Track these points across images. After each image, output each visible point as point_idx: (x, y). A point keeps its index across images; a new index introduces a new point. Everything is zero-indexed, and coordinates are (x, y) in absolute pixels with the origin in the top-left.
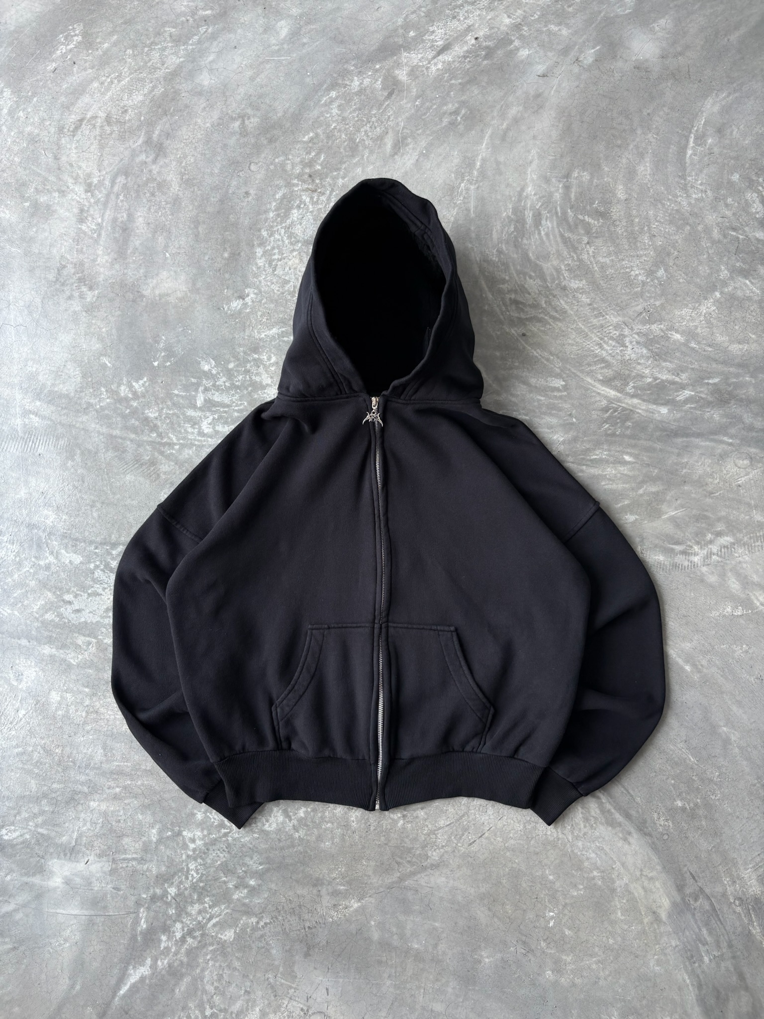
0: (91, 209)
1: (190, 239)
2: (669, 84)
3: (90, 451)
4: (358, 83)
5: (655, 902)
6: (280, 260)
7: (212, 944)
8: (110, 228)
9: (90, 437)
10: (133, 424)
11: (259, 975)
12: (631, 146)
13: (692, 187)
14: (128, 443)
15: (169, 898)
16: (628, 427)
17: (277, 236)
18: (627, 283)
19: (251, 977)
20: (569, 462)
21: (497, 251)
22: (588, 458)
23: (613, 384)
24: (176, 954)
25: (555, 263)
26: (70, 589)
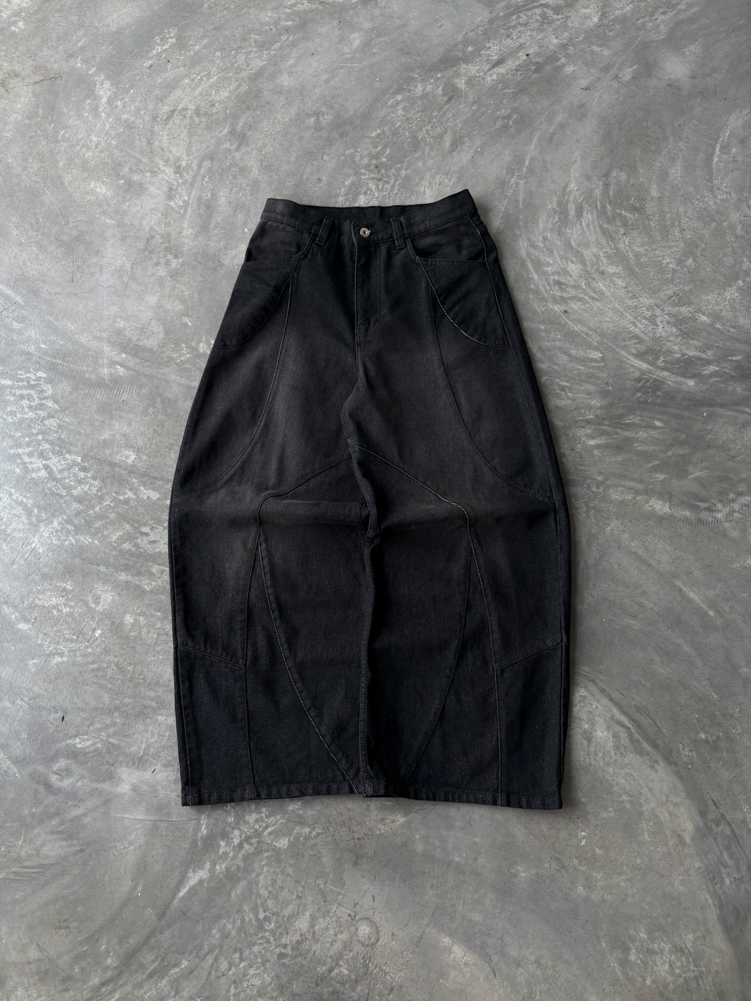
0: (179, 189)
2: (698, 101)
3: (170, 400)
4: (422, 89)
5: (679, 826)
7: (267, 851)
8: (195, 205)
9: (170, 387)
11: (310, 881)
12: (664, 152)
13: (718, 189)
16: (659, 396)
18: (659, 270)
19: (303, 883)
20: (605, 425)
21: (542, 238)
22: (623, 422)
23: (645, 358)
24: (234, 860)
25: (595, 250)
26: (147, 522)
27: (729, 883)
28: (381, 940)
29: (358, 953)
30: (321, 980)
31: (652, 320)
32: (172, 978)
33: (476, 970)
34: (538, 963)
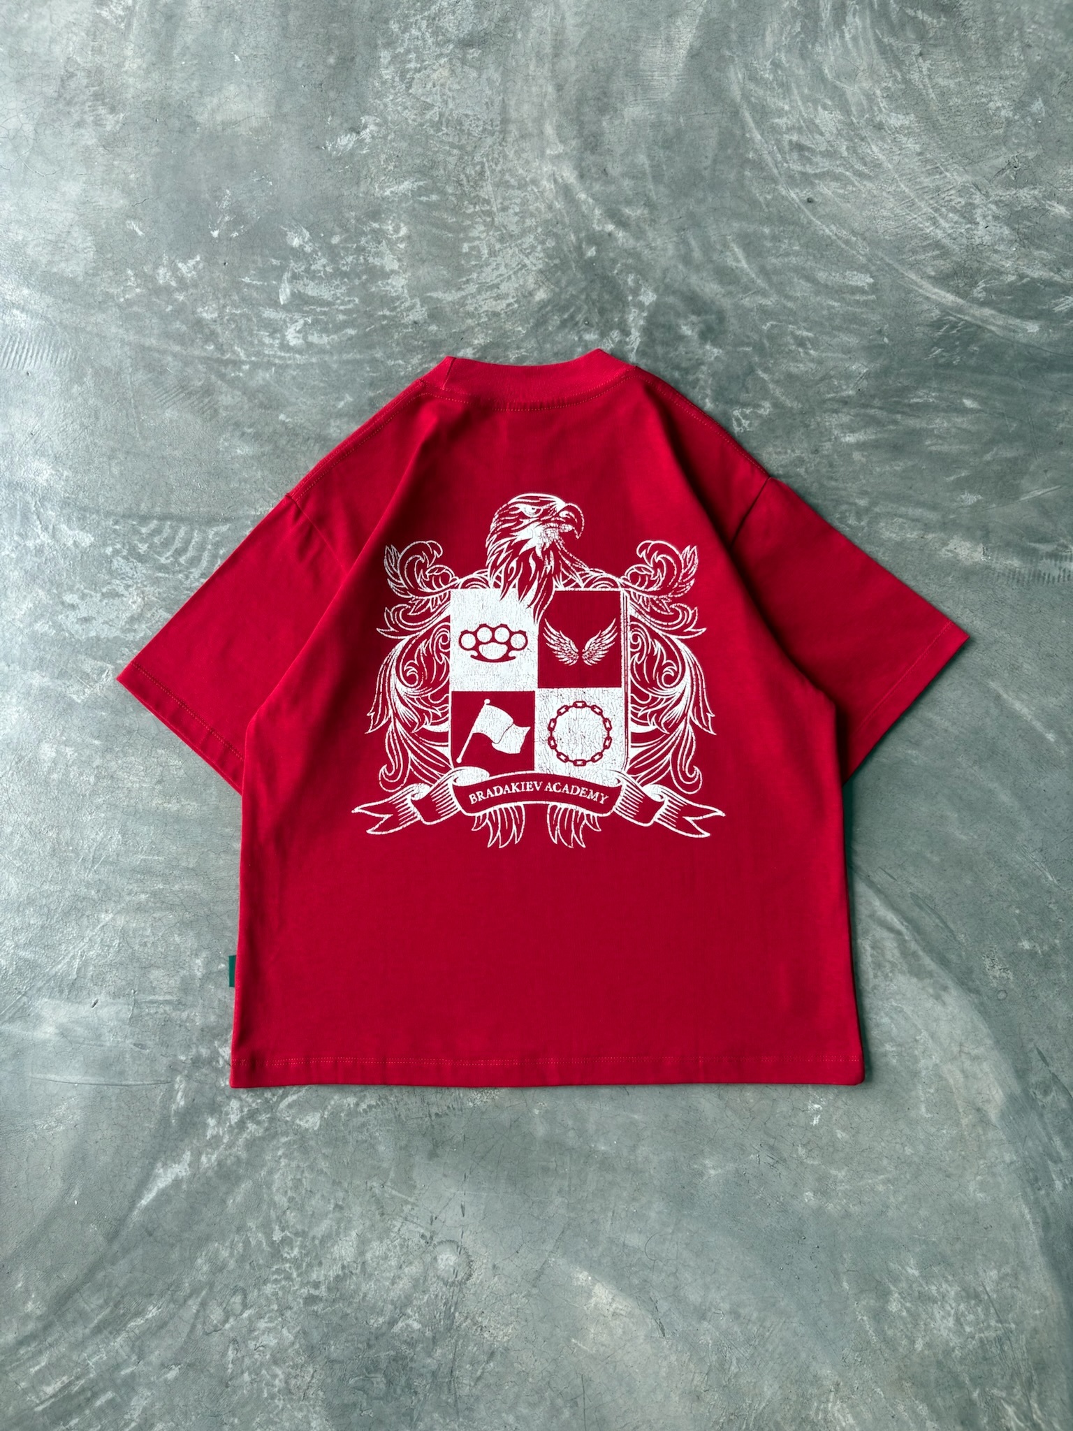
1: (273, 34)
3: (108, 371)
5: (980, 1094)
6: (418, 70)
7: (286, 1134)
8: (145, 15)
9: (109, 348)
10: (178, 329)
11: (357, 1182)
14: (170, 359)
15: (221, 1062)
16: (973, 354)
17: (414, 32)
18: (981, 120)
19: (346, 1185)
20: (875, 408)
21: (771, 63)
22: (906, 401)
23: (951, 283)
24: (230, 1148)
25: (866, 85)
26: (73, 586)
27: (1061, 1188)
28: (475, 1275)
29: (437, 1296)
30: (376, 1338)
31: (967, 214)
32: (132, 1334)
33: (631, 1325)
34: (735, 1314)
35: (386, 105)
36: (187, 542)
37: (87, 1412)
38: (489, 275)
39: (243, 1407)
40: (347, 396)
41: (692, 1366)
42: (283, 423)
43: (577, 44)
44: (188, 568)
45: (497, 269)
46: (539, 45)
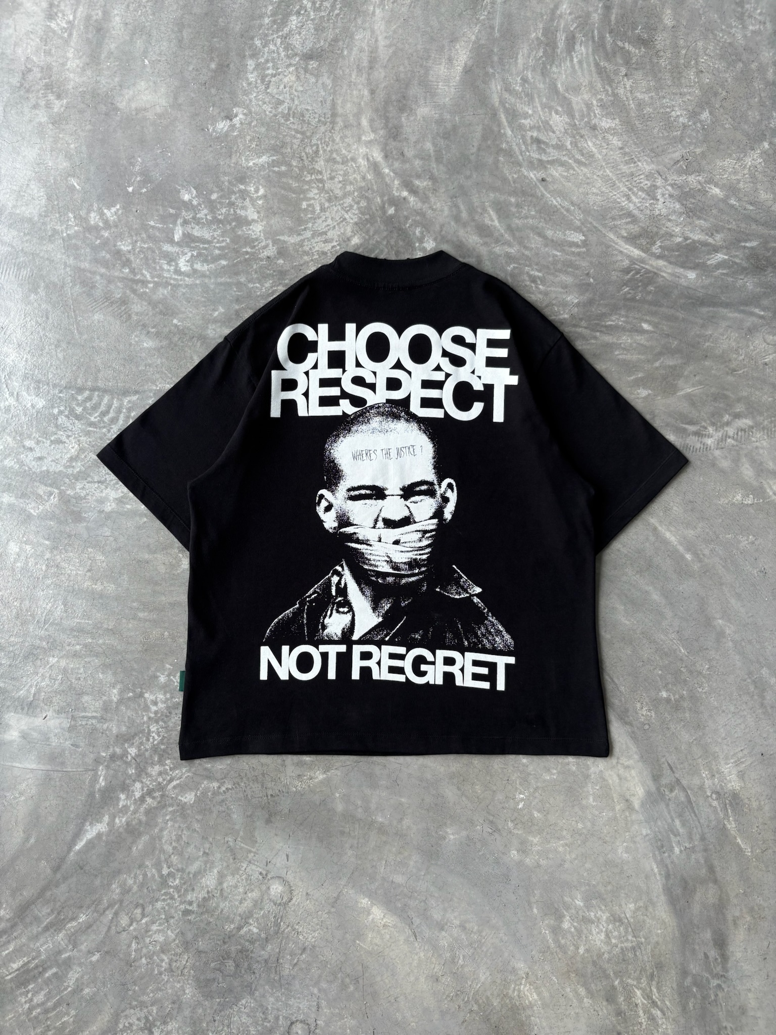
1: (172, 45)
3: (55, 285)
5: (628, 790)
6: (274, 76)
7: (172, 805)
8: (82, 27)
10: (104, 257)
11: (218, 838)
14: (98, 277)
15: (129, 758)
16: (650, 292)
17: (272, 47)
18: (665, 125)
19: (211, 840)
20: (582, 327)
21: (521, 79)
22: (604, 323)
24: (135, 813)
25: (586, 97)
26: (31, 435)
27: (678, 853)
28: (294, 899)
29: (269, 911)
30: (228, 938)
31: (651, 193)
32: (69, 932)
33: (395, 933)
34: (463, 927)
35: (251, 101)
36: (109, 407)
37: (40, 980)
38: (320, 225)
39: (142, 979)
40: (220, 308)
41: (434, 960)
42: (176, 326)
43: (385, 61)
44: (110, 425)
45: (326, 221)
46: (359, 60)
